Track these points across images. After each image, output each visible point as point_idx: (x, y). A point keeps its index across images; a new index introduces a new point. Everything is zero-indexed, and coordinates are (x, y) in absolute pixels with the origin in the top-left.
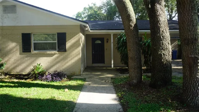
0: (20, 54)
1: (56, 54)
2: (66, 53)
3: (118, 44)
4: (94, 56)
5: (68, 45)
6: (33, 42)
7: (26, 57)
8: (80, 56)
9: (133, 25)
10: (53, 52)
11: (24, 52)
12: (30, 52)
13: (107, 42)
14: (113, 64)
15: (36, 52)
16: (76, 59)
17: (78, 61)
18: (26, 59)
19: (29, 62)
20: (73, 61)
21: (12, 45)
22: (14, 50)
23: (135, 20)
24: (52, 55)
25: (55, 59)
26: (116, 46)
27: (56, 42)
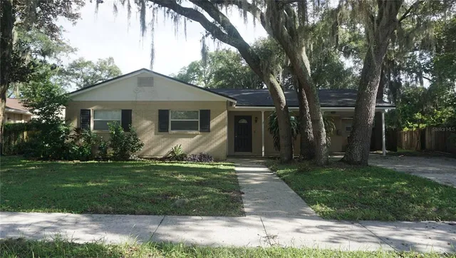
0: (155, 134)
1: (198, 135)
2: (209, 134)
3: (271, 123)
4: (236, 140)
5: (213, 124)
6: (170, 120)
7: (162, 138)
8: (226, 138)
9: (283, 107)
10: (194, 132)
11: (159, 131)
12: (168, 131)
13: (256, 121)
14: (265, 151)
15: (174, 132)
16: (221, 141)
17: (222, 145)
18: (163, 140)
19: (166, 143)
20: (218, 143)
21: (147, 123)
22: (149, 129)
23: (285, 103)
24: (193, 136)
25: (197, 140)
26: (269, 126)
27: (199, 120)
